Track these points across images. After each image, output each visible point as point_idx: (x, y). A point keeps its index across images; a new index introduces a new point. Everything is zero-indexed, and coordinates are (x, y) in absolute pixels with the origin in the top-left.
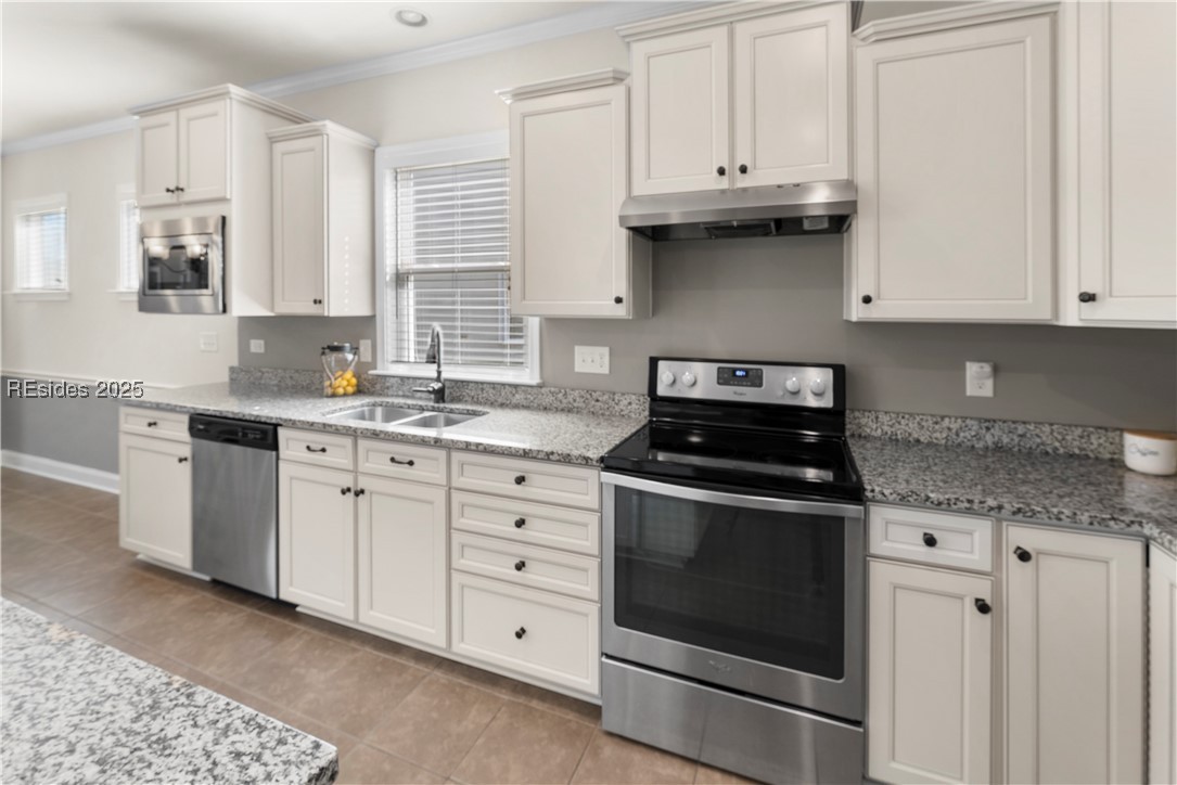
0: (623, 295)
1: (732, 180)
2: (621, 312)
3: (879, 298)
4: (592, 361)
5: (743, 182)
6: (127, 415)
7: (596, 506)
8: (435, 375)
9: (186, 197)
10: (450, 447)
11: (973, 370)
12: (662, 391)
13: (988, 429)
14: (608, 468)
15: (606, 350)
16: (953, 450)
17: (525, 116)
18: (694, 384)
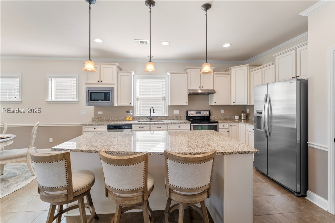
0: (187, 102)
4: (177, 112)
5: (202, 88)
6: (85, 127)
8: (150, 116)
10: (168, 124)
11: (222, 110)
12: (188, 115)
15: (179, 110)
17: (172, 76)
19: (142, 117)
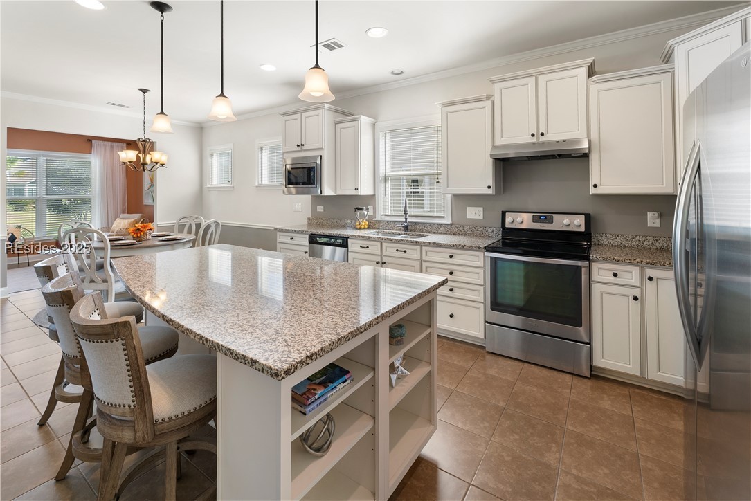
0: (491, 185)
1: (538, 139)
2: (490, 192)
3: (601, 185)
4: (475, 213)
5: (542, 139)
6: (280, 235)
7: (483, 266)
8: (404, 220)
9: (304, 148)
10: (422, 244)
11: (650, 215)
12: (507, 225)
13: (657, 241)
14: (487, 251)
15: (481, 209)
16: (643, 249)
17: (448, 113)
18: (522, 222)
19: (391, 222)
